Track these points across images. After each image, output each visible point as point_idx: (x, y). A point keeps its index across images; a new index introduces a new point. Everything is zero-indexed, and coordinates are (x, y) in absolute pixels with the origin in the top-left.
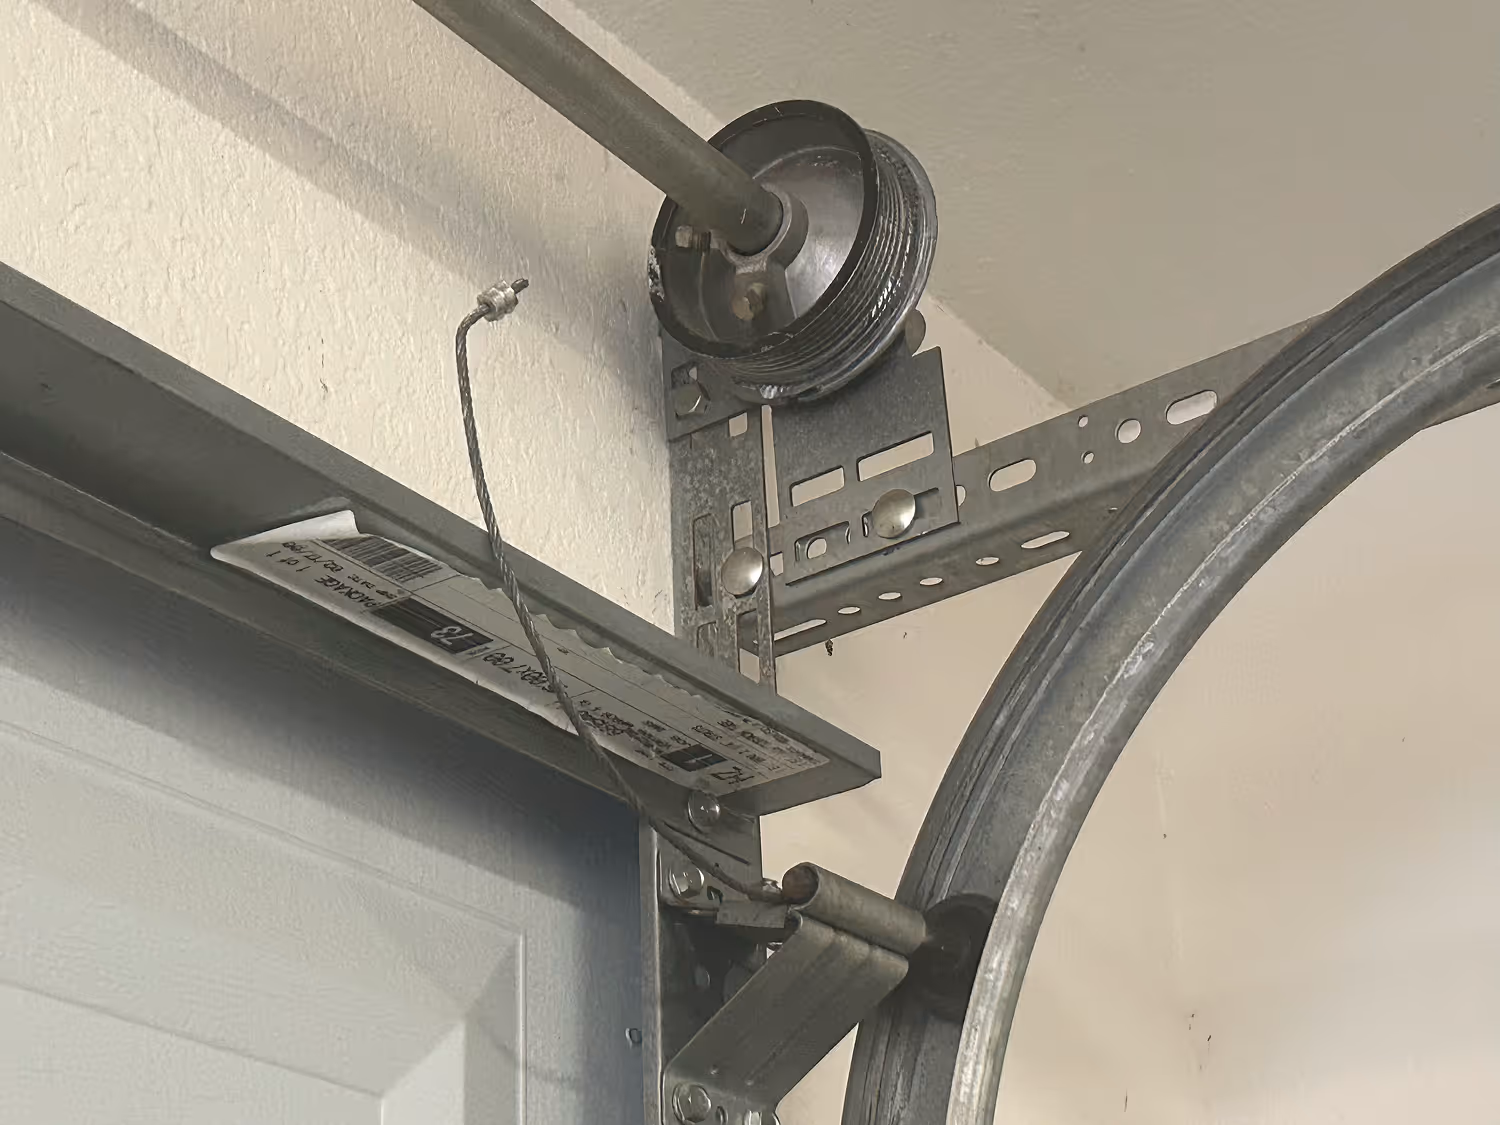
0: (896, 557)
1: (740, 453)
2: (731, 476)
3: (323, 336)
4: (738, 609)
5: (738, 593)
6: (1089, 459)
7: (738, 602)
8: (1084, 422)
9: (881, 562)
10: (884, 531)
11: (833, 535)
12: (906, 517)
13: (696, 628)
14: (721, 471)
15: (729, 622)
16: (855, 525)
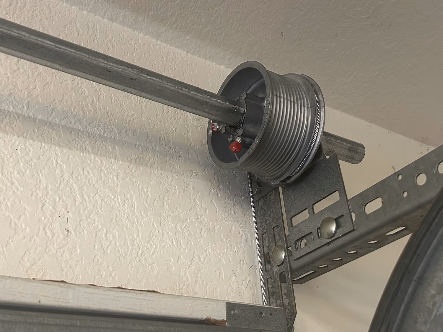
0: (332, 246)
1: (273, 206)
2: (271, 216)
3: (68, 209)
4: (279, 271)
5: (278, 265)
6: (405, 195)
7: (278, 268)
8: (400, 177)
9: (327, 249)
10: (325, 235)
11: (308, 237)
12: (333, 228)
13: (266, 279)
14: (268, 214)
15: (277, 277)
16: (315, 233)
